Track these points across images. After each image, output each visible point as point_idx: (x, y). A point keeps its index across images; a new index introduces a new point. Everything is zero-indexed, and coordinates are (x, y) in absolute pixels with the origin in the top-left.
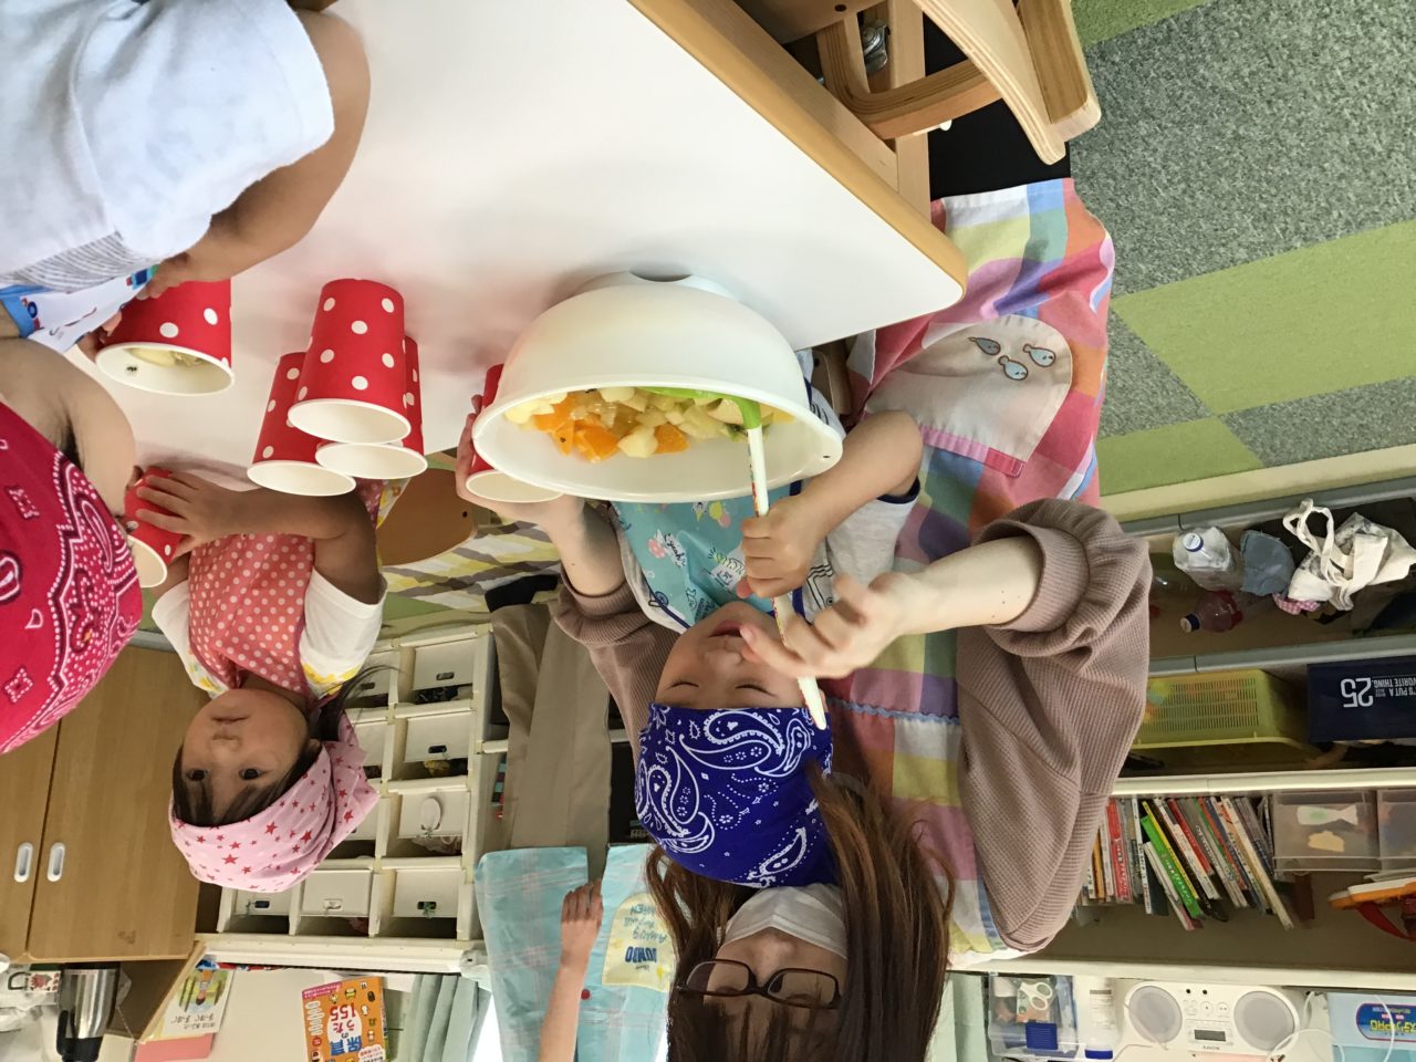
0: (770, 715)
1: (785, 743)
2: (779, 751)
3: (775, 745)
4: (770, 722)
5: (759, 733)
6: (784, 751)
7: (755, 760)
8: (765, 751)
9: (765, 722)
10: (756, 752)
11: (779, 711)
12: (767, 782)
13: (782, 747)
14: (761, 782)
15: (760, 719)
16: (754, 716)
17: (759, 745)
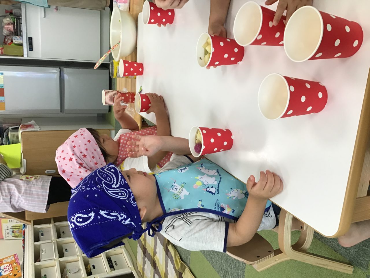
0: (123, 180)
1: (117, 188)
2: (113, 186)
3: (115, 184)
4: (121, 181)
5: (115, 178)
6: (114, 188)
7: (106, 179)
8: (111, 181)
9: (120, 179)
10: (108, 179)
11: (126, 182)
12: (101, 187)
13: (115, 187)
14: (100, 185)
15: (120, 177)
16: (120, 174)
17: (111, 179)
